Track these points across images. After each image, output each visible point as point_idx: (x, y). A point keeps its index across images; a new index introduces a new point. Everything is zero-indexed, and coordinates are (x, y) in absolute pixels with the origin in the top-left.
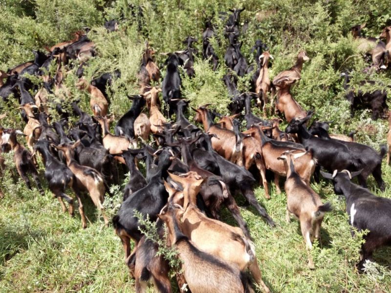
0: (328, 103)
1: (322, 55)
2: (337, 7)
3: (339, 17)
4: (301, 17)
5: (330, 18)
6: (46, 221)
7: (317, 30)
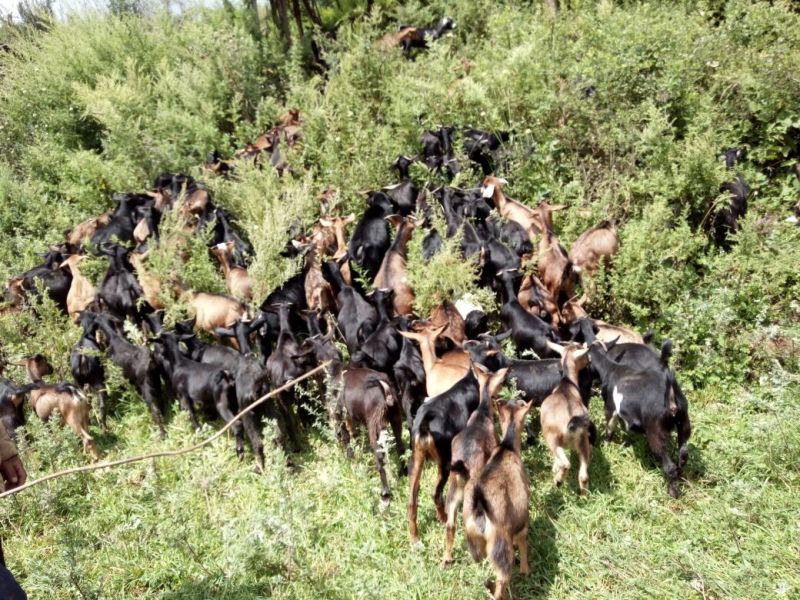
0: (686, 294)
1: (665, 200)
2: (683, 109)
3: (689, 127)
4: (615, 130)
5: (674, 129)
6: (113, 564)
7: (651, 152)
